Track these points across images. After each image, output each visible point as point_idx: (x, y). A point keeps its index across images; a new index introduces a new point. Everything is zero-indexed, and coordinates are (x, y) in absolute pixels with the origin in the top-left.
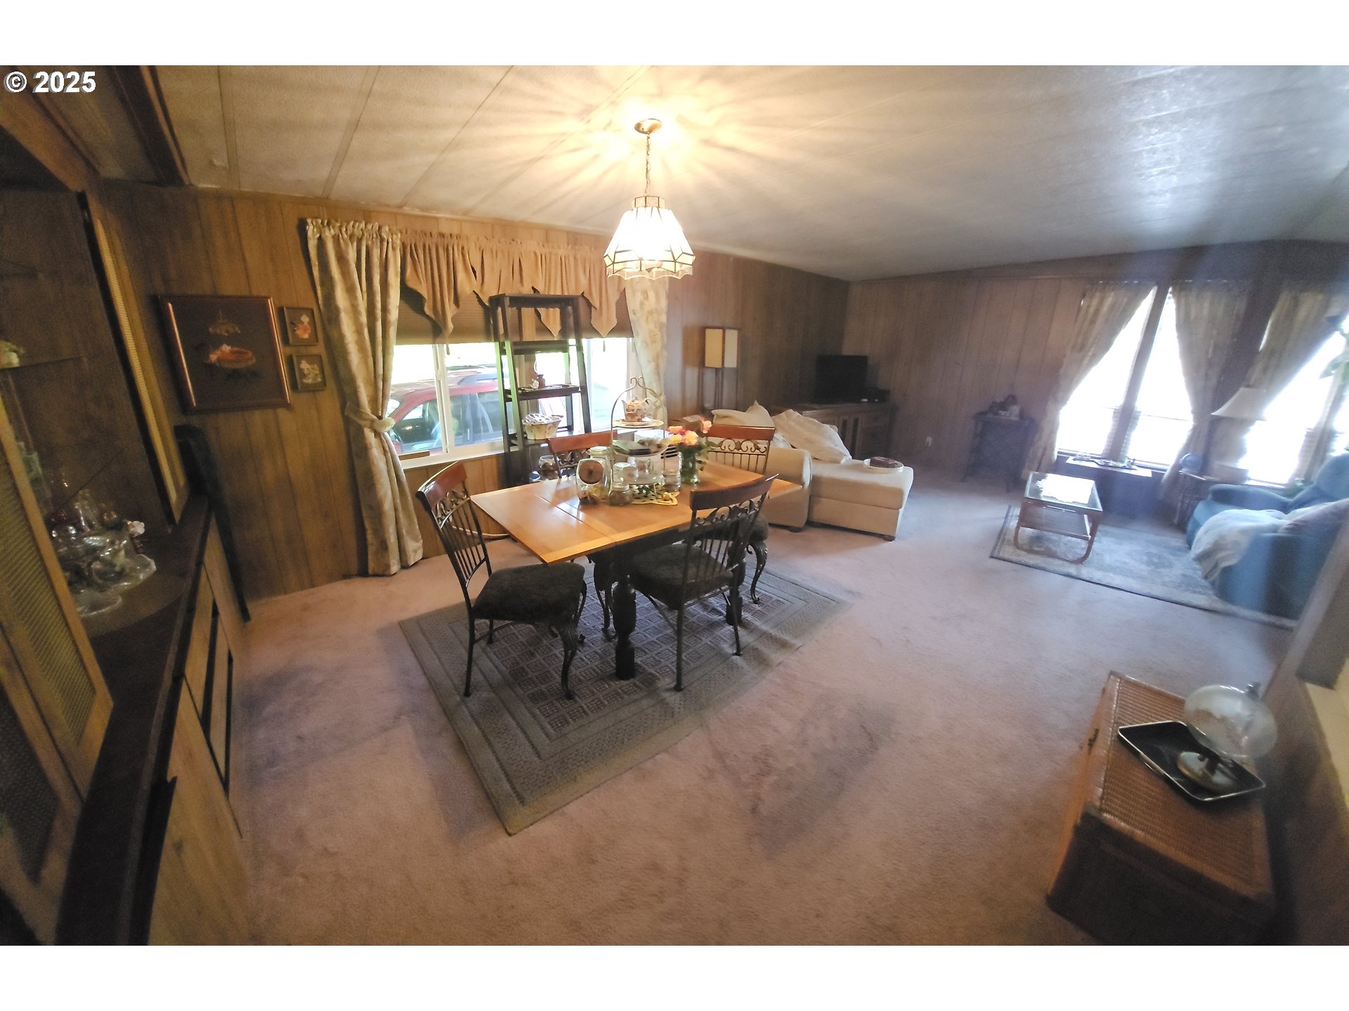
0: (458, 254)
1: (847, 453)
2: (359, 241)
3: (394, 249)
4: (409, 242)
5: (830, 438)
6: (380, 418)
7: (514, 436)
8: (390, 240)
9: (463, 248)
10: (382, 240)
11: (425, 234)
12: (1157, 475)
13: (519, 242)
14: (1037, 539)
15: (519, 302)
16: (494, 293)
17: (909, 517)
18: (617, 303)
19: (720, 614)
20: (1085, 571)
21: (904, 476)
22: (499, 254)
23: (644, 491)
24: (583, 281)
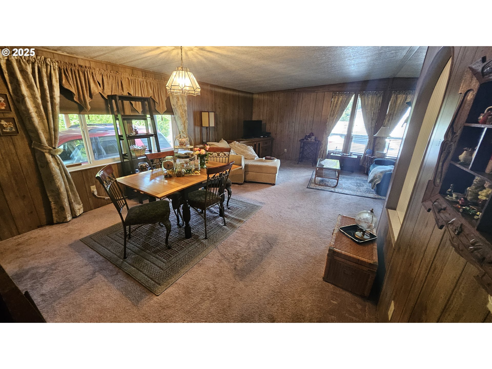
0: (90, 76)
1: (257, 155)
2: (33, 64)
3: (54, 70)
4: (63, 67)
5: (250, 151)
6: (54, 148)
7: (125, 155)
8: (52, 65)
9: (92, 73)
10: (47, 65)
11: (72, 65)
12: (359, 157)
13: (120, 73)
14: (322, 181)
15: (123, 98)
16: (110, 94)
17: (280, 177)
18: (166, 101)
19: (218, 214)
20: (337, 190)
21: (277, 162)
22: (111, 77)
23: (188, 172)
24: (151, 92)
